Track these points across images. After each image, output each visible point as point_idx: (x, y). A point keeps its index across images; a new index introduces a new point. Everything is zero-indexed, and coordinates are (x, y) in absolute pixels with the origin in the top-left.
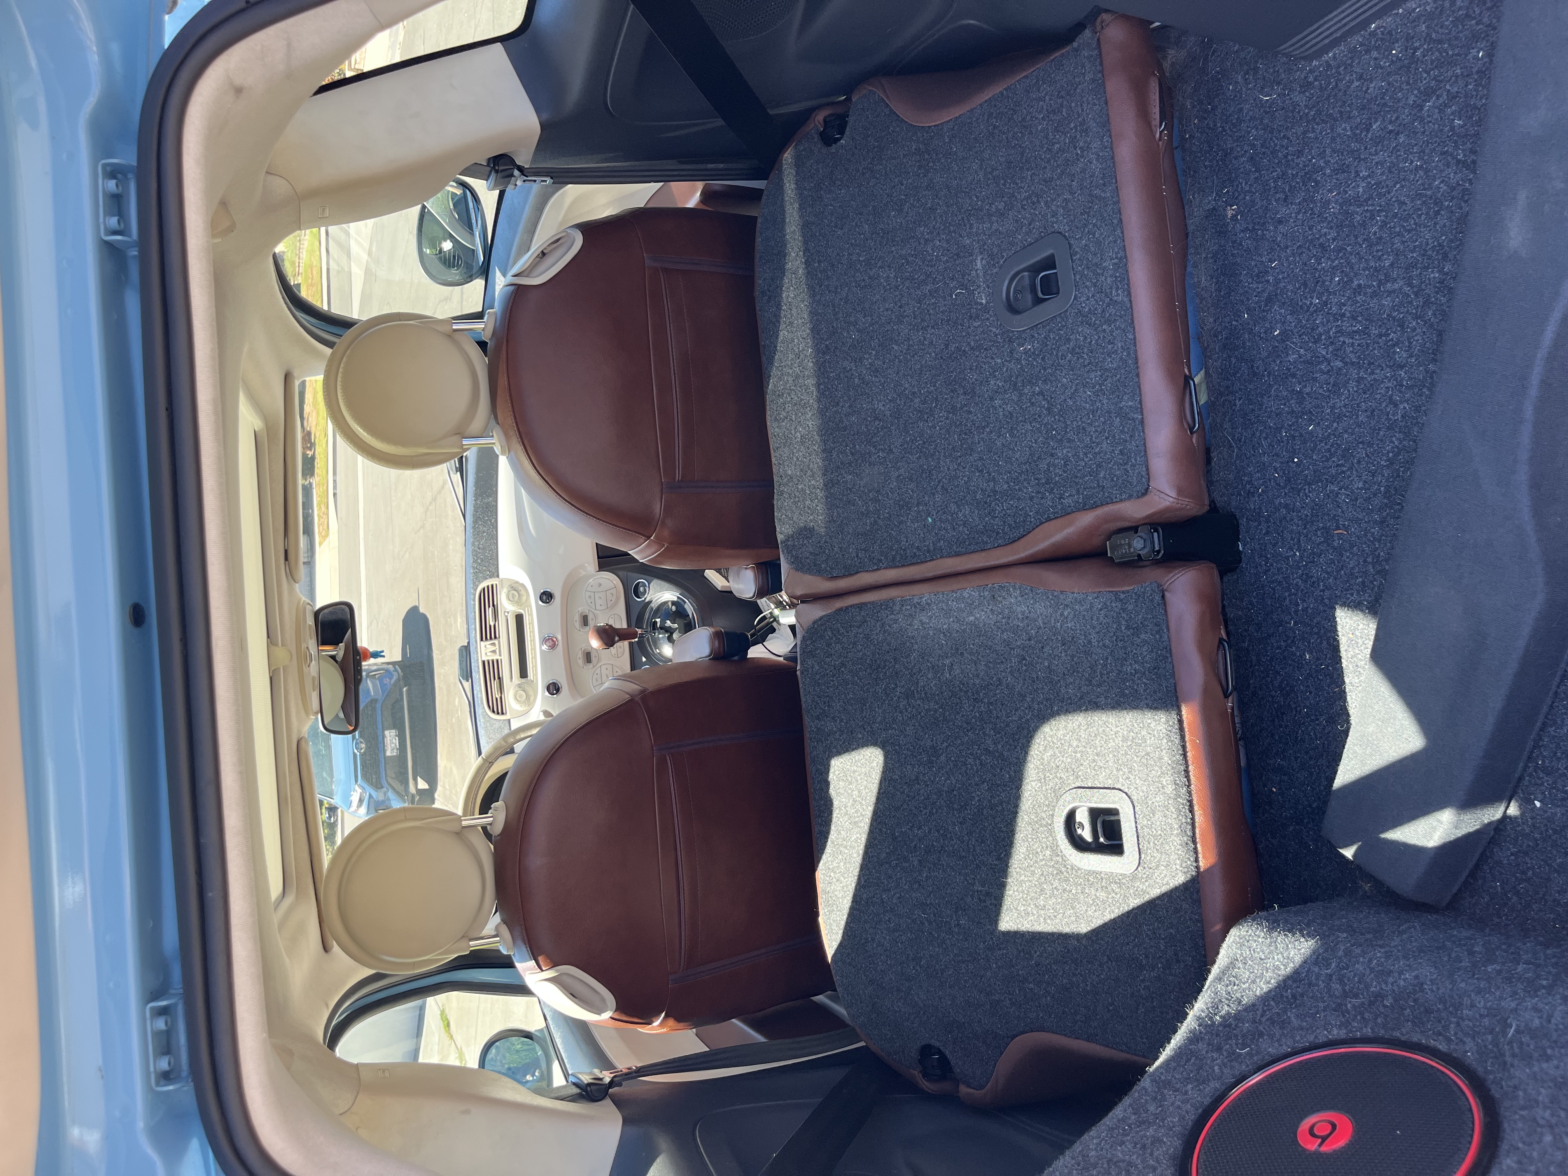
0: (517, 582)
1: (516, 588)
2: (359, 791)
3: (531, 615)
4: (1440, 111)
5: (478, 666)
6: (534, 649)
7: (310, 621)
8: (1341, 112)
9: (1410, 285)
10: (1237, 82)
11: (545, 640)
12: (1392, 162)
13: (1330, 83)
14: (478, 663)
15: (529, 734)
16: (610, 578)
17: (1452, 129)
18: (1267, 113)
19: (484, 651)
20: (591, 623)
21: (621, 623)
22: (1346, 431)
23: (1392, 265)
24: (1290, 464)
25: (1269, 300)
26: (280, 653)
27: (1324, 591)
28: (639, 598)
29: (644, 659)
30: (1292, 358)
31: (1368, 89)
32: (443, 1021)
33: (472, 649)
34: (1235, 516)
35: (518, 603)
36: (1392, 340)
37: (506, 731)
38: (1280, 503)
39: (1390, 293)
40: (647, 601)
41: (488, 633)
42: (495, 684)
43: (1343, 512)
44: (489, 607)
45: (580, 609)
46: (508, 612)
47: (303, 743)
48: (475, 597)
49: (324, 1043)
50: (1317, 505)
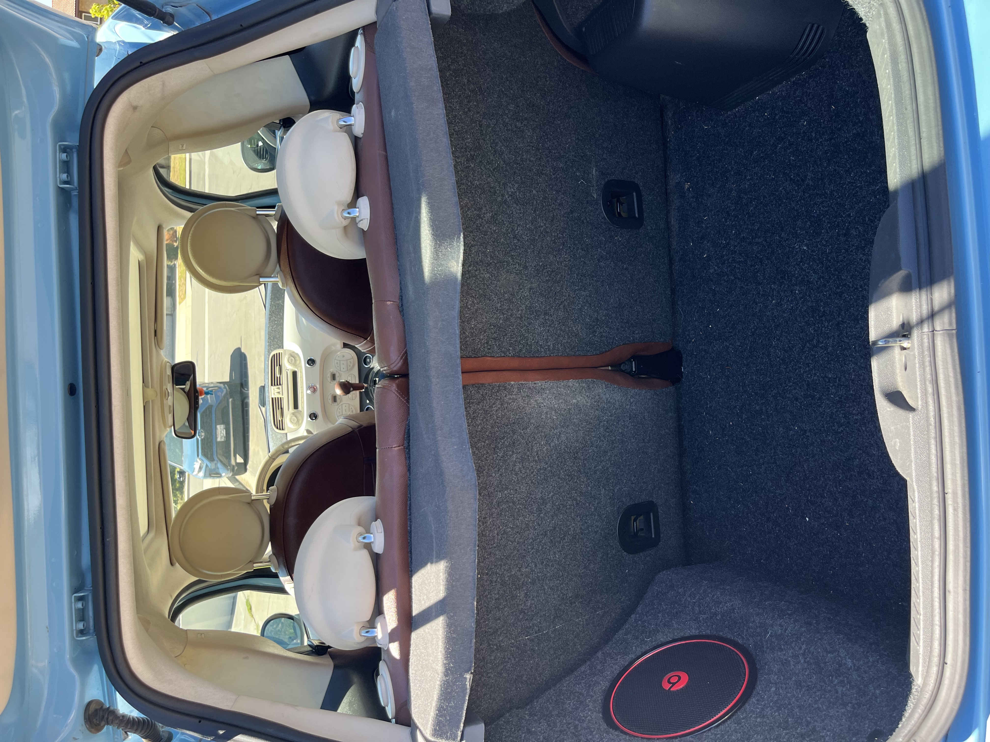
0: (294, 352)
1: (293, 356)
2: (200, 462)
3: (301, 372)
4: (785, 150)
5: (269, 401)
6: (302, 392)
7: (169, 372)
8: (740, 142)
9: (766, 241)
10: (693, 116)
11: (309, 388)
12: (761, 174)
13: (736, 125)
14: (269, 399)
15: (297, 443)
16: (350, 353)
17: (789, 161)
18: (706, 135)
19: (273, 392)
20: (337, 379)
21: (355, 380)
22: (734, 314)
23: (758, 229)
24: (708, 328)
25: (702, 238)
26: (150, 391)
27: (719, 398)
28: (366, 365)
29: (368, 402)
30: (712, 271)
31: (753, 132)
32: (248, 606)
33: (266, 389)
34: (681, 352)
35: (294, 364)
36: (756, 269)
37: (284, 440)
38: (702, 348)
39: (758, 243)
40: (371, 367)
41: (276, 382)
42: (279, 412)
43: (730, 357)
44: (277, 366)
45: (331, 370)
46: (288, 370)
47: (162, 444)
48: (269, 359)
49: (169, 617)
50: (719, 352)
